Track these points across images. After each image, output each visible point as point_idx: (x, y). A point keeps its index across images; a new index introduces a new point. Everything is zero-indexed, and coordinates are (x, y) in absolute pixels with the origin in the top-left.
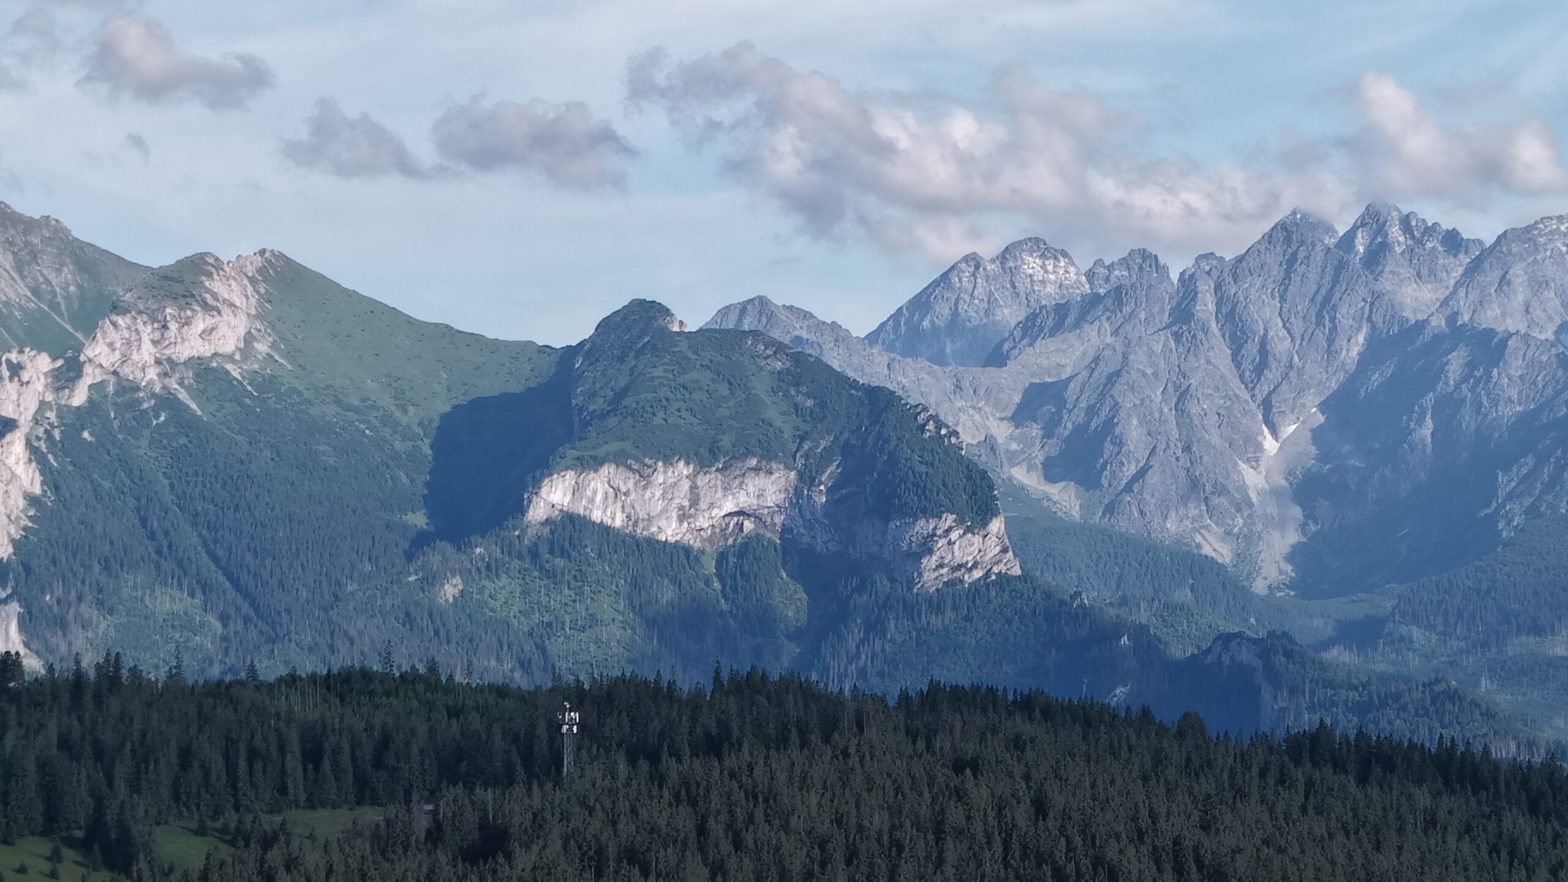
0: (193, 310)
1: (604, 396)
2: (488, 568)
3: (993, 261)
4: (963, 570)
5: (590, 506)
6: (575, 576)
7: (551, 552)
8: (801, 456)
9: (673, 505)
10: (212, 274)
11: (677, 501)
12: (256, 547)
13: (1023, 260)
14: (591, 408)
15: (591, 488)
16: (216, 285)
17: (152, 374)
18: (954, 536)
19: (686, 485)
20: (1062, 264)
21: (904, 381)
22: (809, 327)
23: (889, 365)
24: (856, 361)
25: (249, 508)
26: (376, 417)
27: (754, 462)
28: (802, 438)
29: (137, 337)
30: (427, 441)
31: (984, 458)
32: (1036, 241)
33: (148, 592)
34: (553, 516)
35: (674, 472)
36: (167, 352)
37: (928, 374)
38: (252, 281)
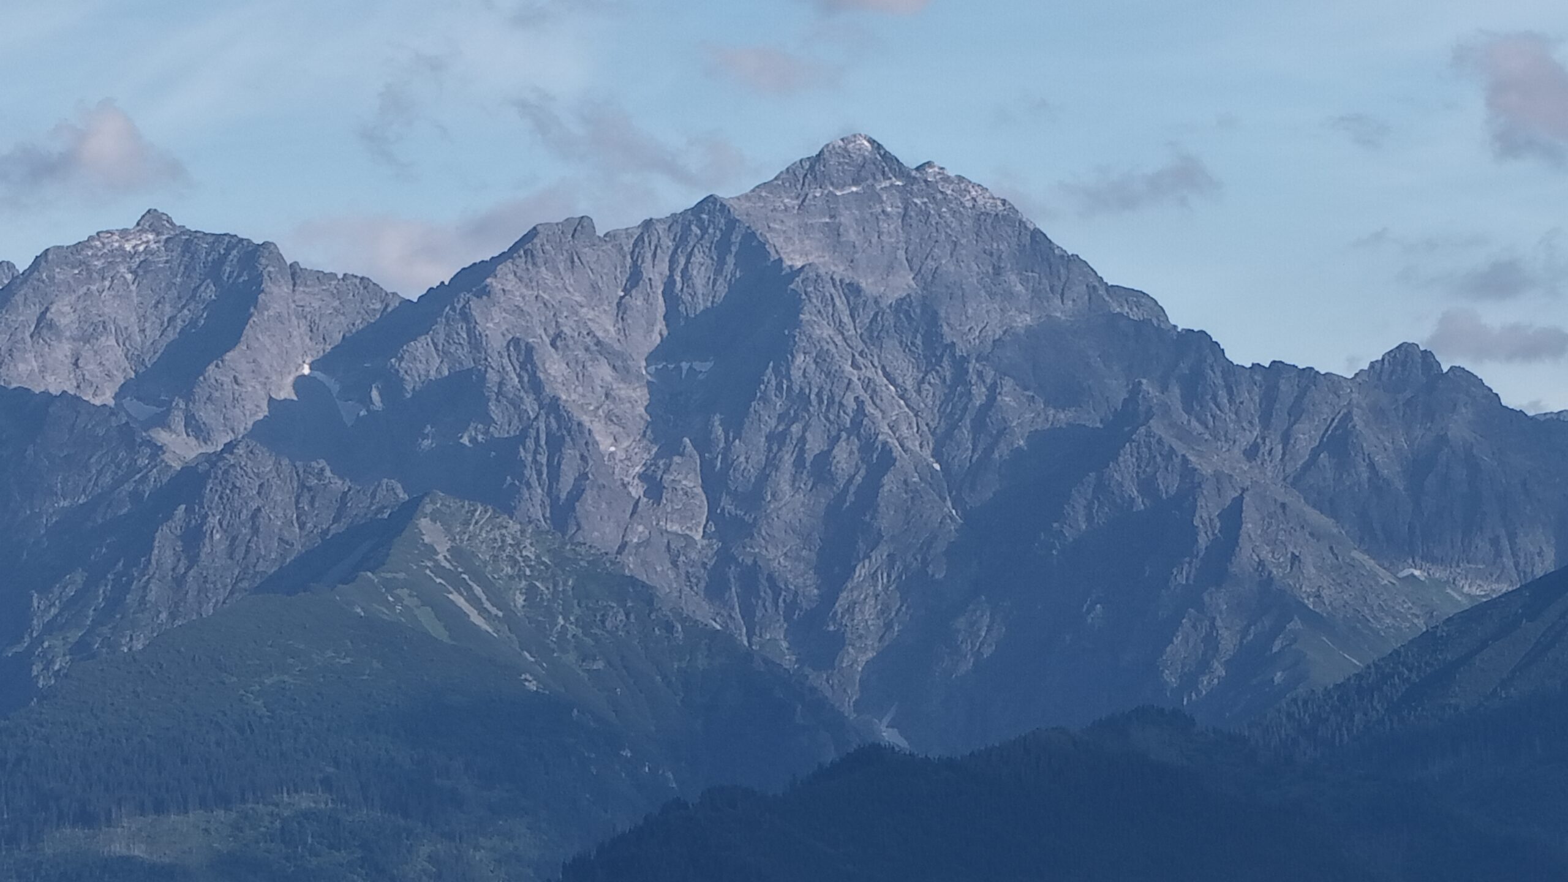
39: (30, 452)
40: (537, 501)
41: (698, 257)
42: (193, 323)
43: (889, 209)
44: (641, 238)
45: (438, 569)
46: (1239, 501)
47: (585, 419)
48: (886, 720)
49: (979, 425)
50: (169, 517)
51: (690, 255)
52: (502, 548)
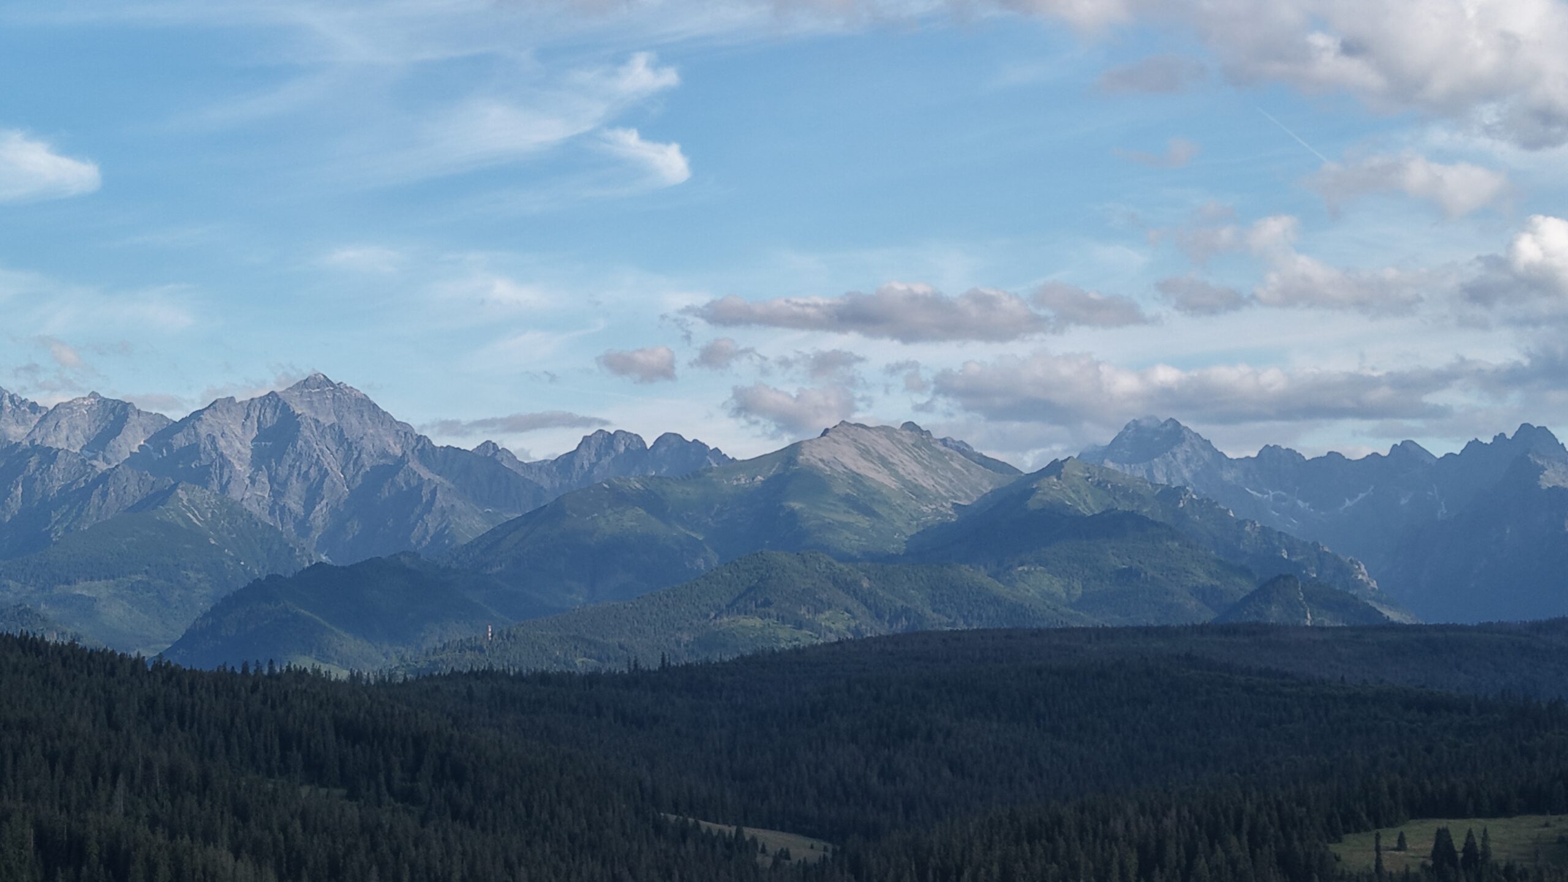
39: (52, 466)
40: (216, 484)
41: (268, 410)
42: (106, 427)
43: (329, 397)
44: (250, 404)
45: (184, 506)
46: (436, 487)
47: (231, 459)
48: (325, 554)
49: (355, 464)
50: (98, 487)
51: (265, 409)
52: (204, 499)
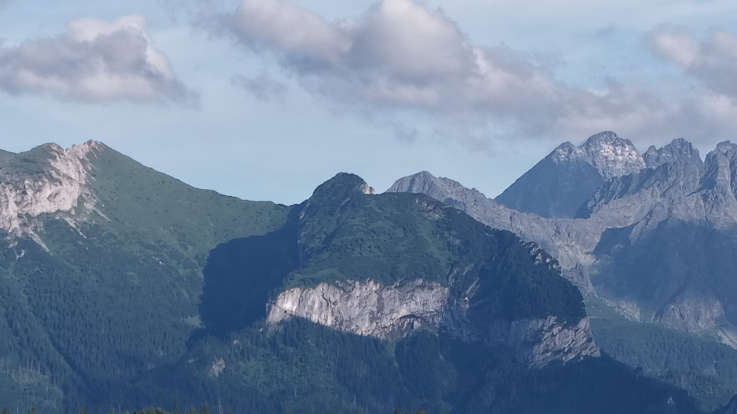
0: (43, 182)
1: (320, 238)
2: (242, 353)
3: (580, 147)
4: (562, 354)
5: (310, 312)
6: (300, 359)
7: (285, 342)
8: (452, 278)
9: (366, 311)
10: (56, 157)
11: (369, 308)
12: (86, 341)
13: (601, 147)
14: (311, 246)
15: (311, 300)
16: (59, 165)
17: (16, 224)
18: (555, 331)
19: (374, 298)
20: (627, 150)
21: (521, 228)
22: (457, 192)
23: (511, 218)
24: (489, 215)
25: (82, 314)
26: (166, 253)
27: (420, 281)
28: (453, 266)
29: (6, 200)
30: (201, 269)
31: (575, 280)
32: (610, 134)
33: (14, 371)
34: (286, 319)
35: (366, 289)
36: (26, 209)
37: (538, 223)
38: (82, 161)
